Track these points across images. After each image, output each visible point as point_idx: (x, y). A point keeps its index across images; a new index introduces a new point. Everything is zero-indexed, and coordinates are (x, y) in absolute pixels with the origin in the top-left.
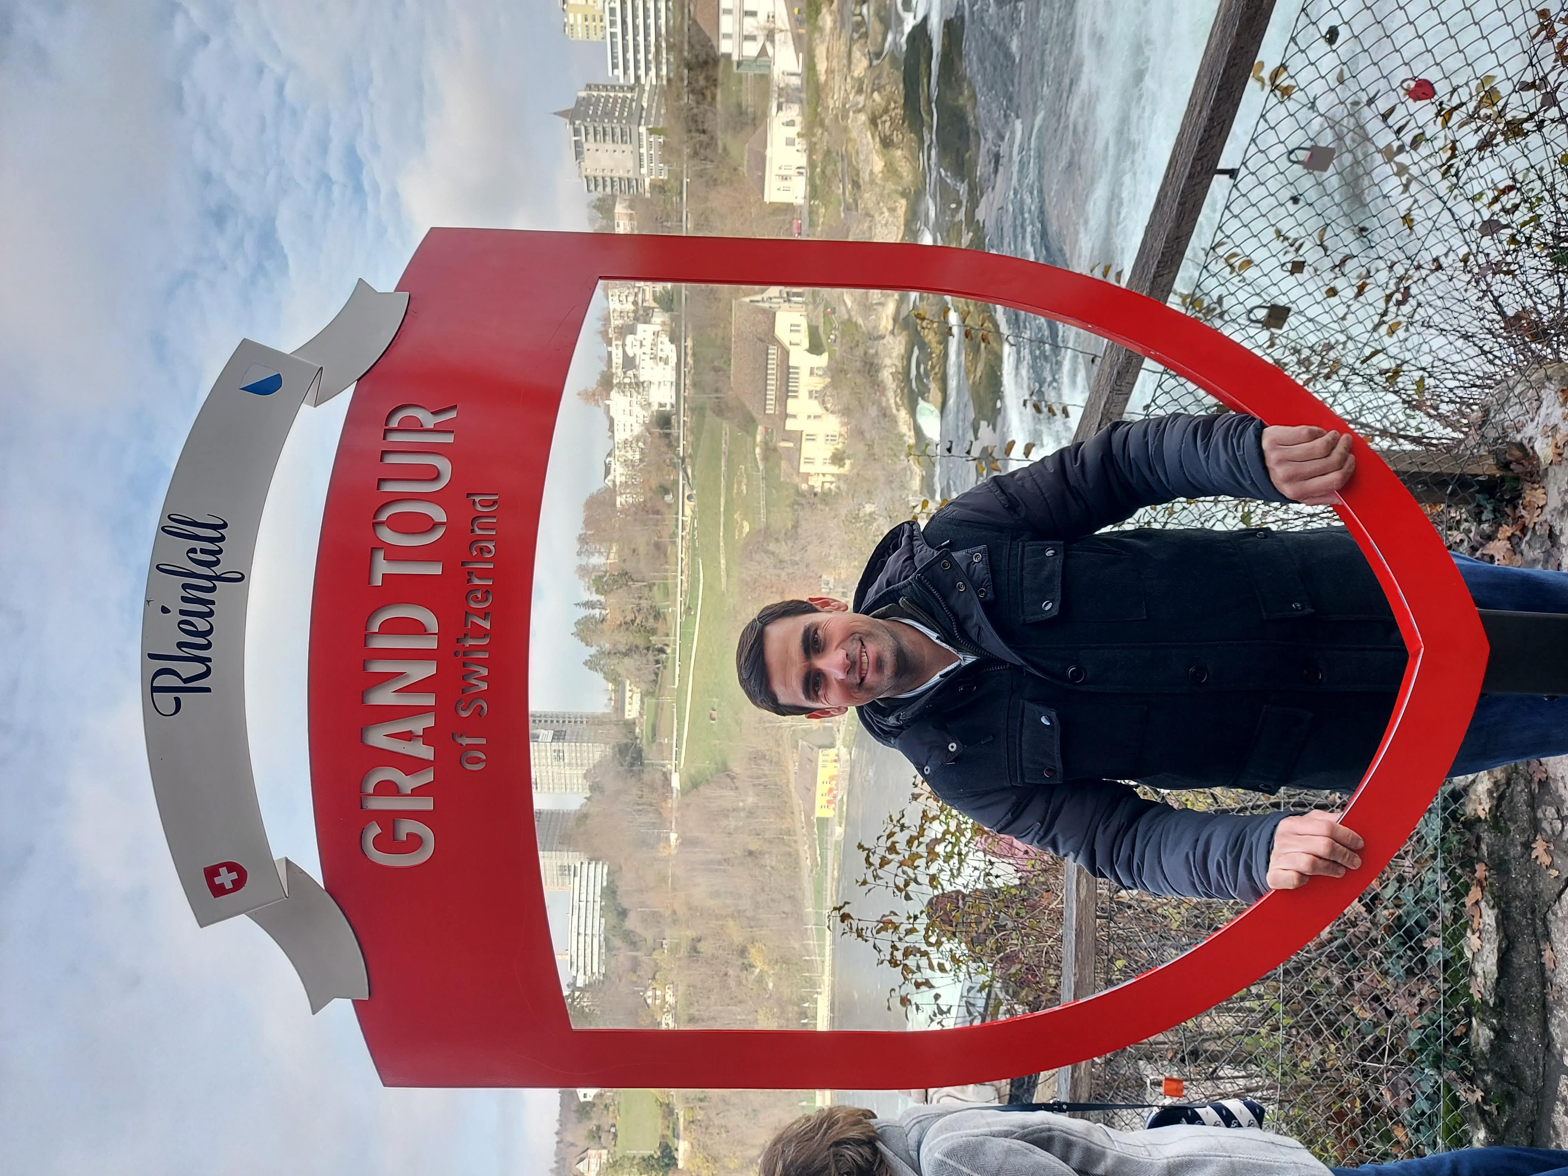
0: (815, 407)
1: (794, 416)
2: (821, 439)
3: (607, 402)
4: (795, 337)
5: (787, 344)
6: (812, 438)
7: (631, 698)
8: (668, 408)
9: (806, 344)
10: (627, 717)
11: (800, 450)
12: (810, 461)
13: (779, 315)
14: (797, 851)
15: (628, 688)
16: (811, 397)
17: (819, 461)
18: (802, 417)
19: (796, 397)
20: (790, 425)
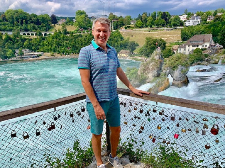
0: (191, 50)
1: (189, 47)
2: (184, 51)
3: (185, 14)
4: (204, 46)
5: (203, 44)
6: (185, 50)
8: (185, 25)
9: (203, 48)
11: (182, 48)
12: (180, 50)
13: (209, 43)
16: (192, 49)
17: (180, 51)
18: (189, 48)
19: (193, 47)
20: (187, 46)
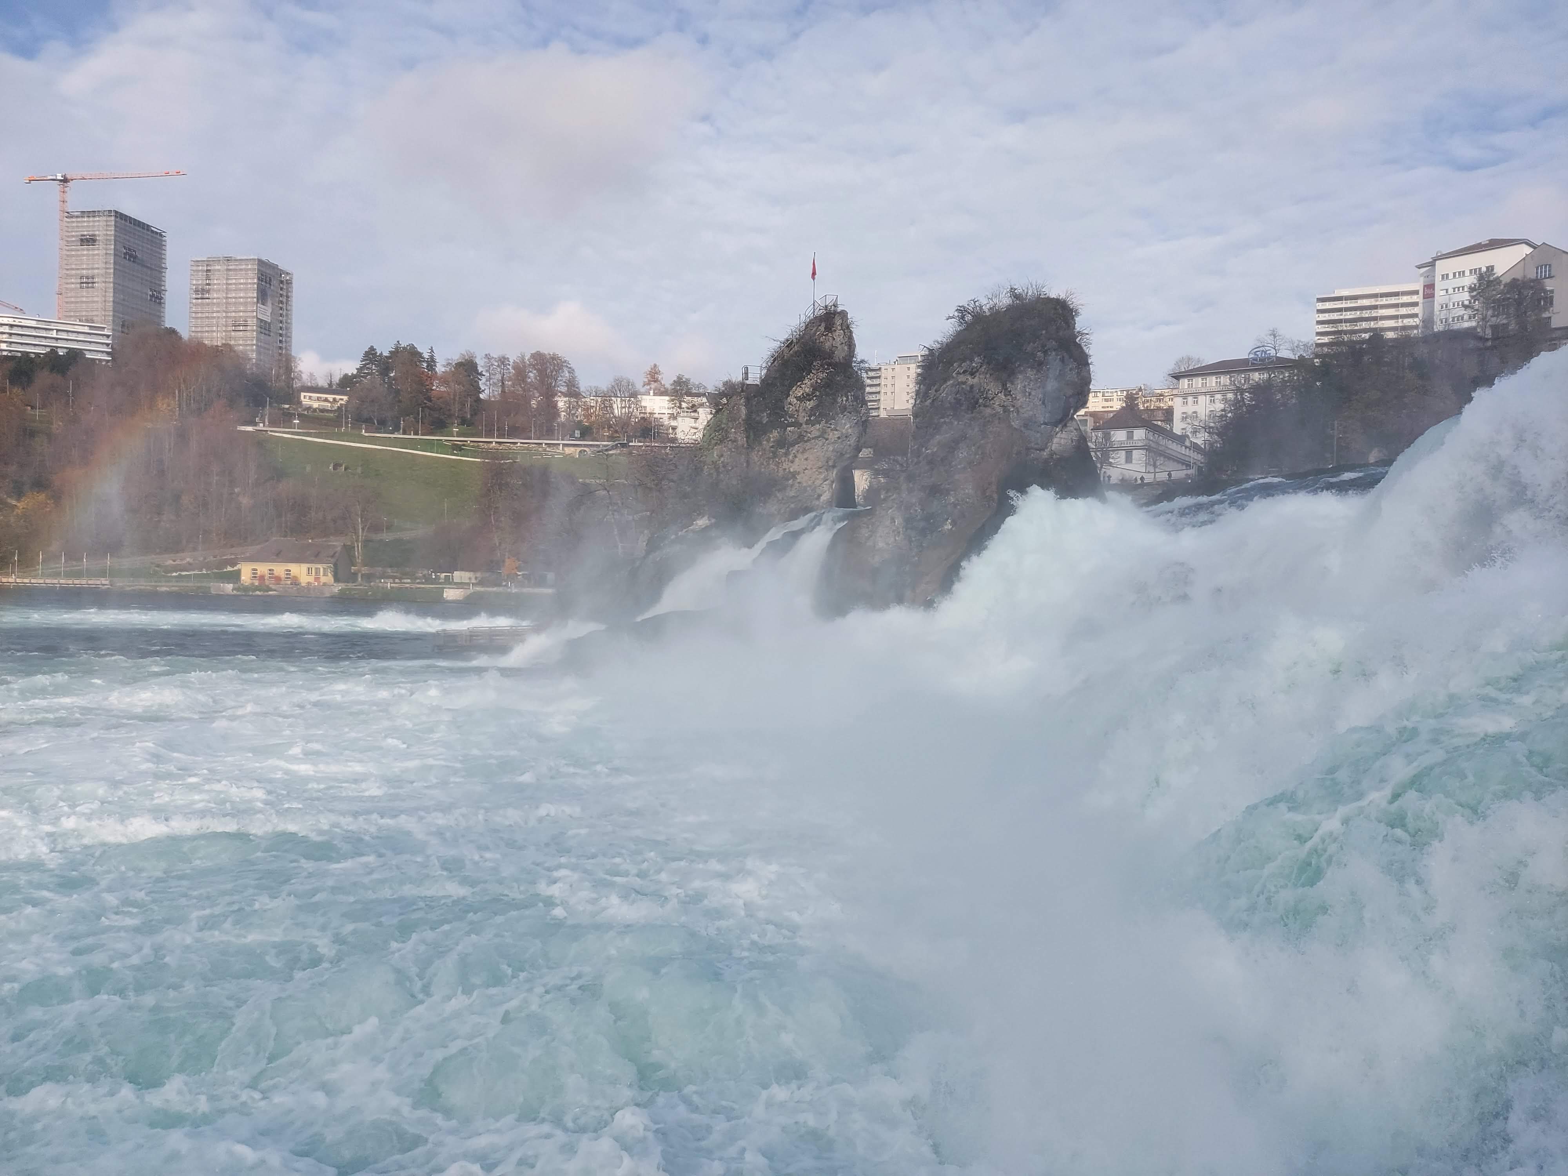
7: (326, 400)
10: (303, 394)
14: (183, 551)
15: (338, 397)
